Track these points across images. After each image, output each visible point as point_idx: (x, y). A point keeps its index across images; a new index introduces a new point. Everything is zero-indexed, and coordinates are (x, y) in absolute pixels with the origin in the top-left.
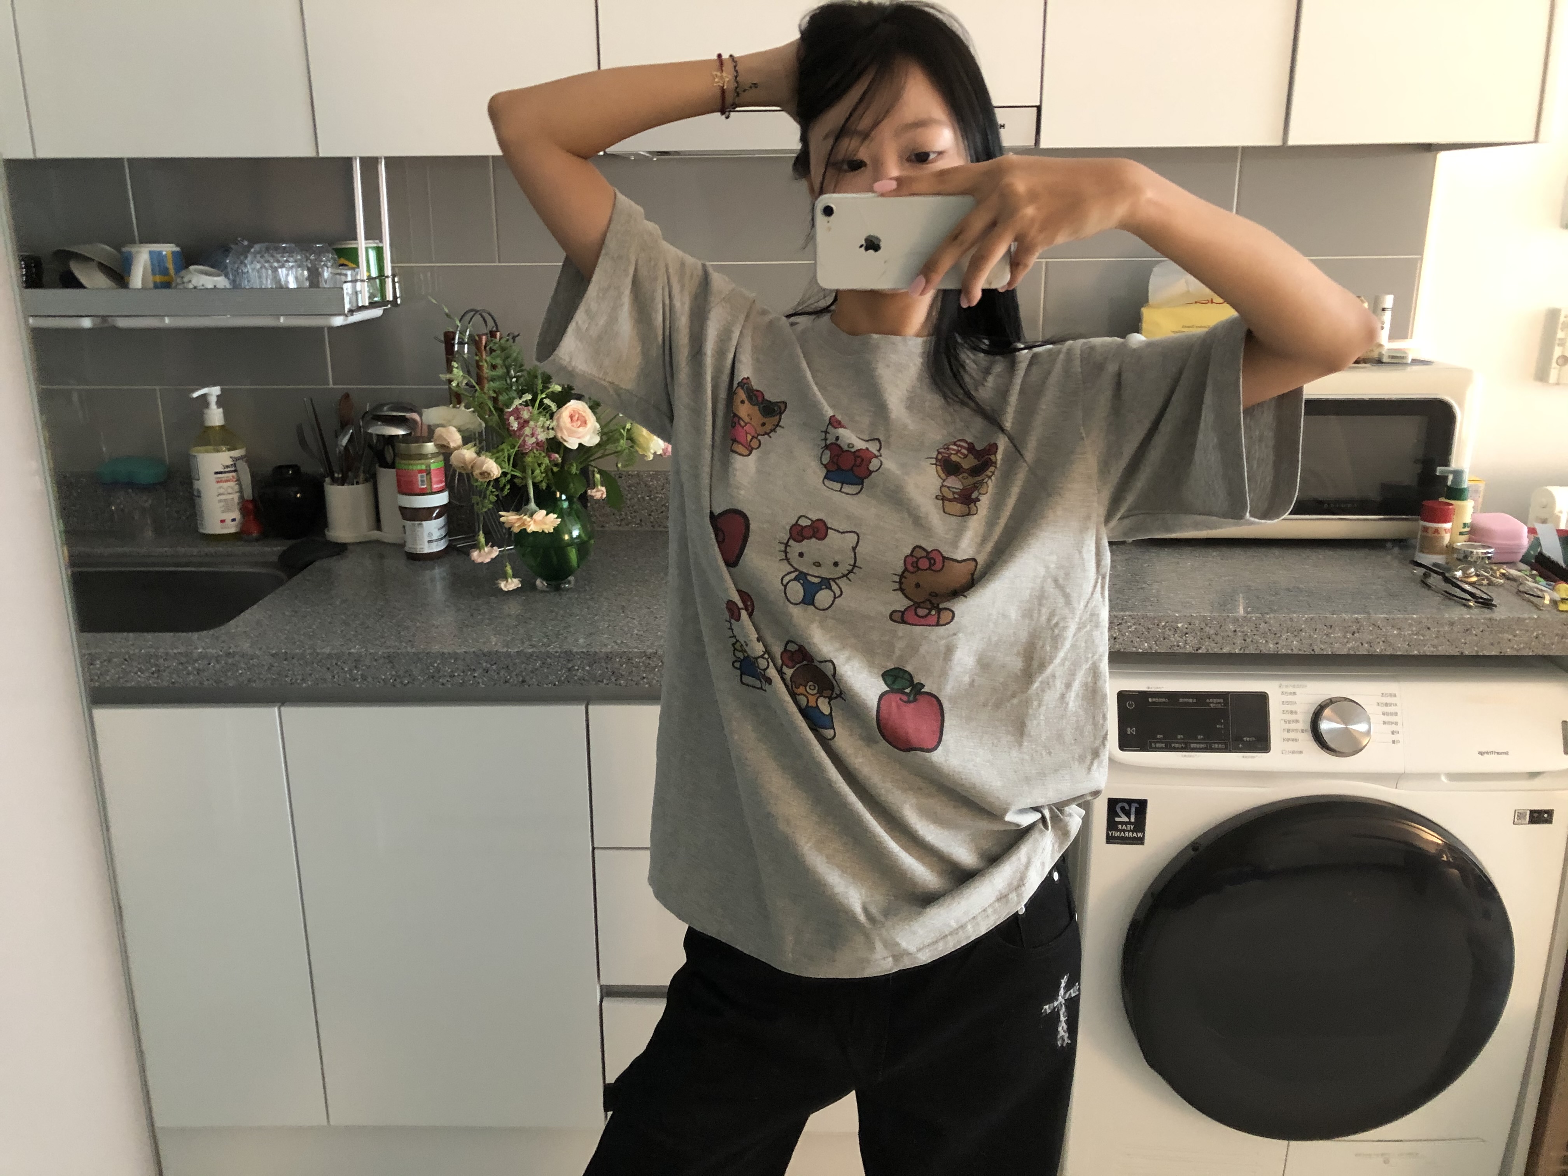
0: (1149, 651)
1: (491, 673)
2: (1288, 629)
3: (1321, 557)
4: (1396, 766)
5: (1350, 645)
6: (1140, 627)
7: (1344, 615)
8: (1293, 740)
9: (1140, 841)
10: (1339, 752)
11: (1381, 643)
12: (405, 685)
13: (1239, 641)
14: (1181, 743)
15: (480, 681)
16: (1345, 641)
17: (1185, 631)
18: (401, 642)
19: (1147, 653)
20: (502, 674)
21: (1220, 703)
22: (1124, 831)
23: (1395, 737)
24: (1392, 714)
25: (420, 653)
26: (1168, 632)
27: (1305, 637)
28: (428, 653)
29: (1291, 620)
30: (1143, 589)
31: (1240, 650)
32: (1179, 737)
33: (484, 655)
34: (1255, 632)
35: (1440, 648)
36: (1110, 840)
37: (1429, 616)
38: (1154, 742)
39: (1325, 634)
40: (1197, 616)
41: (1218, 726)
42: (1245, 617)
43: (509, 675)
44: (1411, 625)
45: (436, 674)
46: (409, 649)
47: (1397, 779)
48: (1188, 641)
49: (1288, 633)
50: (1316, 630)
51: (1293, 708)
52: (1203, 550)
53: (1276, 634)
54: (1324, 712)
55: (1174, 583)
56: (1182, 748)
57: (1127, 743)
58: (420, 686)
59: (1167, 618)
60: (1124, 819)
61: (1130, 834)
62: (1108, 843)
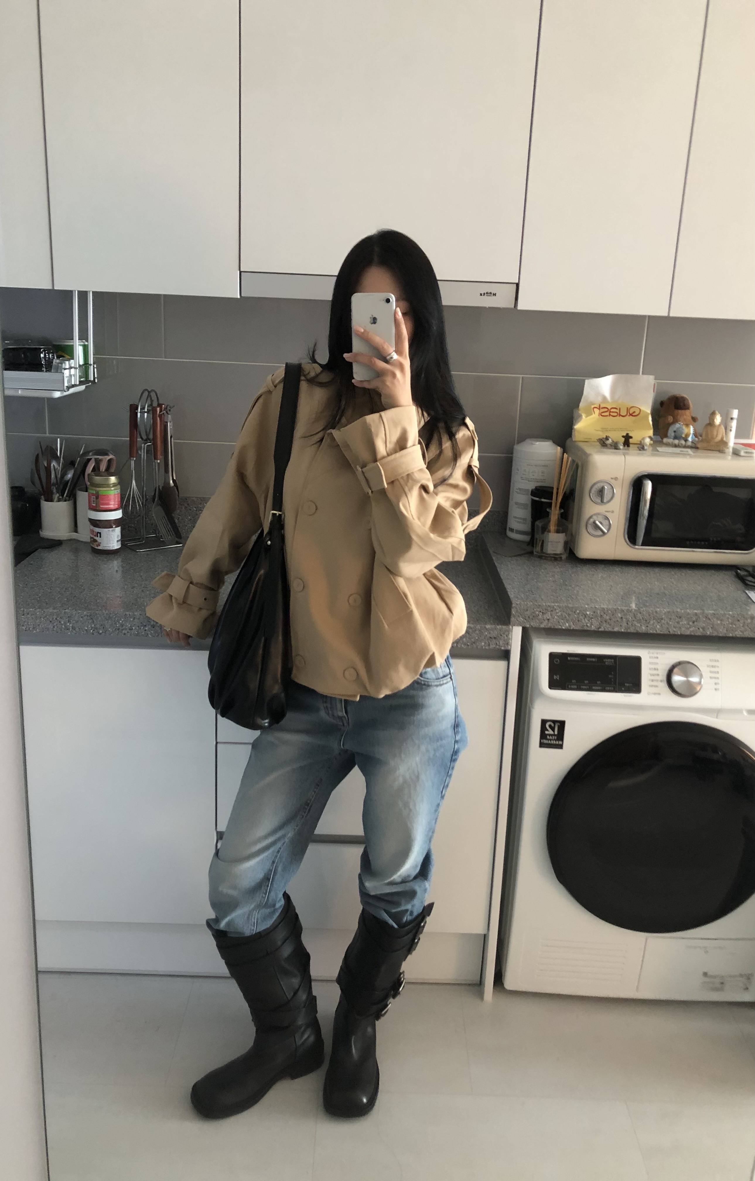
2: (654, 617)
3: (683, 574)
4: (717, 705)
5: (691, 629)
6: (564, 614)
7: (688, 611)
8: (656, 686)
9: (560, 747)
10: (684, 695)
11: (710, 628)
12: (101, 634)
13: (624, 624)
14: (587, 686)
16: (689, 626)
17: (591, 616)
19: (569, 629)
21: (612, 662)
22: (551, 740)
23: (717, 687)
24: (715, 672)
26: (581, 617)
27: (664, 624)
29: (657, 612)
30: (568, 590)
31: (625, 629)
32: (586, 682)
34: (634, 619)
35: (745, 633)
36: (542, 745)
37: (739, 613)
38: (571, 685)
39: (677, 622)
40: (599, 608)
41: (610, 676)
42: (628, 609)
44: (728, 618)
45: (120, 628)
47: (717, 712)
48: (593, 623)
49: (654, 620)
50: (671, 619)
51: (656, 666)
52: (611, 567)
53: (646, 621)
54: (676, 670)
55: (589, 587)
56: (587, 689)
57: (553, 685)
58: (110, 634)
59: (580, 608)
60: (551, 732)
61: (555, 742)
62: (540, 747)
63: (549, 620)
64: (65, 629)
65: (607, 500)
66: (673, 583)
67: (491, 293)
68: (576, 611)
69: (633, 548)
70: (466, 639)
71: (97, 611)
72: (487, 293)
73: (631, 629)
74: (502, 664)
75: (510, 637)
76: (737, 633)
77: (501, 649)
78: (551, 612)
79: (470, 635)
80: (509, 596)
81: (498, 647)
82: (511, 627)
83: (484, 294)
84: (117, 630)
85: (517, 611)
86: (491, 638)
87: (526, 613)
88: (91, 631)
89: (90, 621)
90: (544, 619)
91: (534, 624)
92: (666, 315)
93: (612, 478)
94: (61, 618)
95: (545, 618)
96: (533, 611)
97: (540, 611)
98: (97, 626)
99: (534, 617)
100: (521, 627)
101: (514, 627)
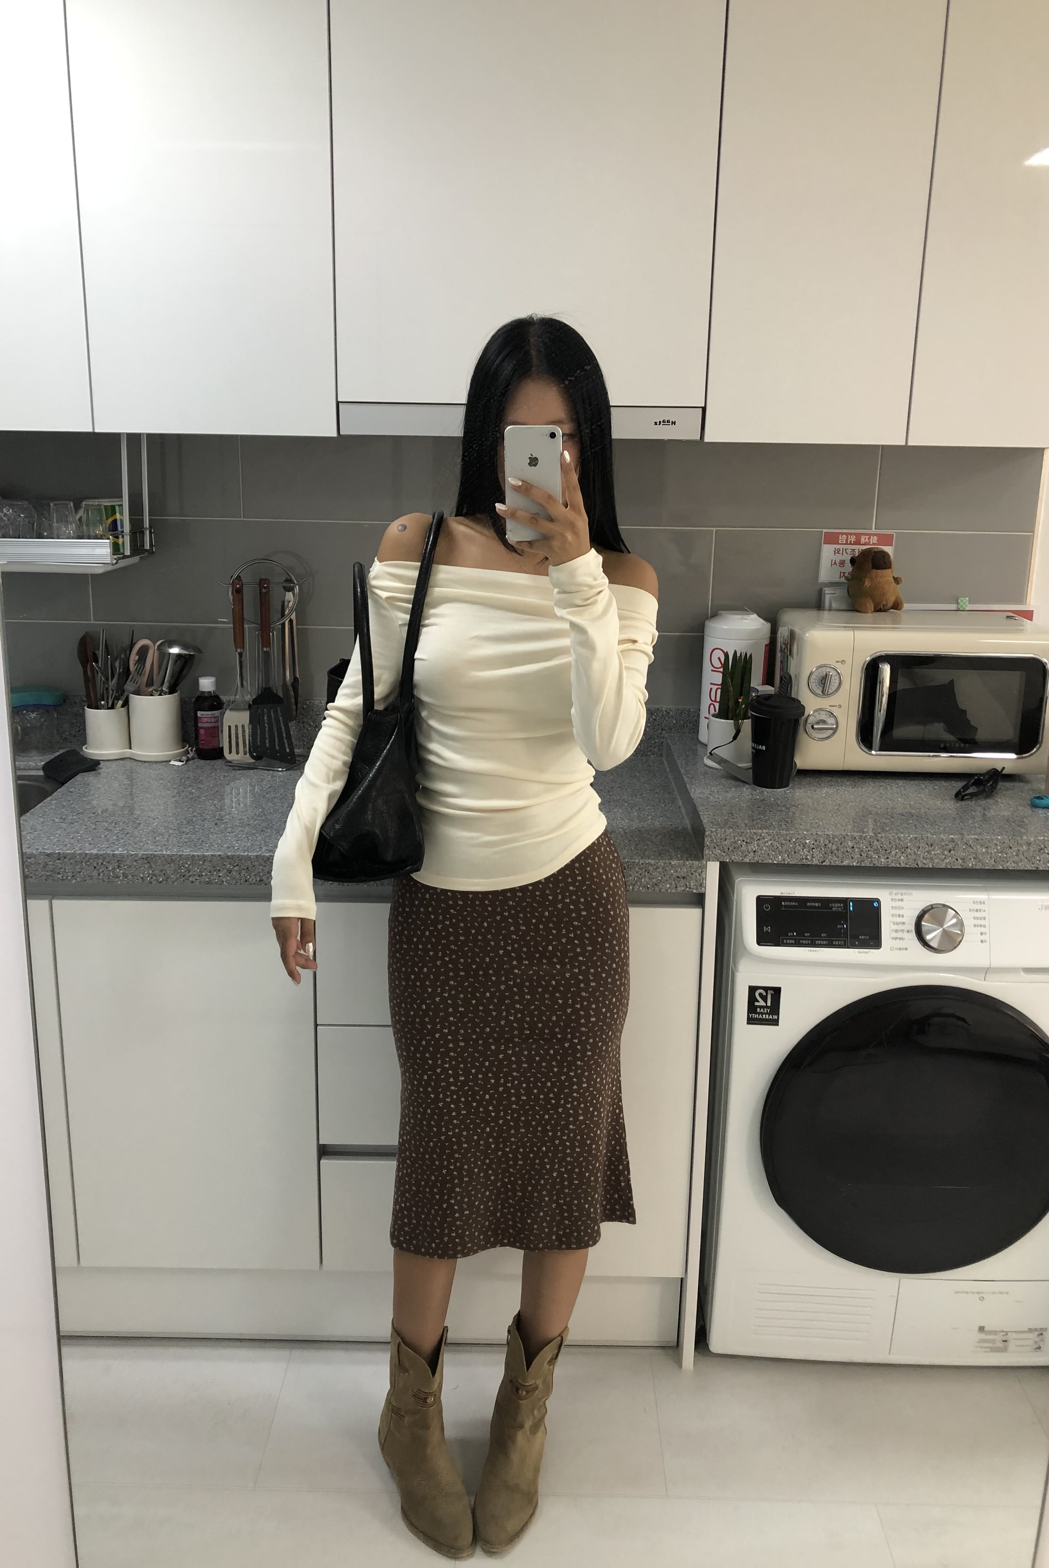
0: (783, 862)
1: (234, 873)
2: (896, 847)
3: (936, 787)
4: (984, 962)
5: (947, 861)
6: (775, 844)
7: (942, 836)
8: (900, 939)
9: (775, 1023)
10: (938, 950)
11: (972, 859)
12: (161, 882)
13: (857, 856)
14: (808, 940)
15: (224, 880)
16: (943, 857)
17: (813, 846)
18: (158, 846)
19: (781, 864)
20: (242, 875)
21: (841, 907)
22: (762, 1014)
23: (983, 937)
24: (981, 918)
25: (173, 855)
26: (798, 847)
27: (910, 853)
28: (180, 856)
29: (899, 839)
30: (781, 811)
31: (857, 863)
32: (806, 934)
33: (227, 856)
34: (869, 849)
35: (1020, 864)
36: (750, 1021)
37: (1010, 838)
38: (785, 939)
39: (927, 851)
40: (821, 835)
41: (838, 926)
42: (861, 836)
44: (996, 845)
45: (186, 874)
46: (164, 853)
47: (986, 971)
48: (815, 855)
49: (896, 849)
50: (919, 848)
51: (901, 912)
52: (839, 780)
53: (886, 850)
54: (926, 916)
55: (809, 807)
56: (808, 944)
57: (763, 939)
58: (173, 883)
59: (797, 836)
60: (762, 1003)
61: (767, 1017)
62: (748, 1023)
63: (755, 852)
64: (113, 877)
65: (830, 691)
66: (922, 800)
67: (668, 421)
68: (792, 839)
69: (867, 753)
70: (645, 880)
71: (156, 851)
72: (664, 421)
73: (866, 861)
74: (696, 912)
75: (704, 876)
76: (1009, 864)
77: (692, 892)
78: (758, 842)
79: (651, 874)
80: (702, 821)
81: (688, 889)
82: (705, 863)
83: (660, 422)
84: (182, 877)
85: (712, 840)
86: (678, 877)
87: (724, 843)
88: (148, 879)
90: (748, 851)
91: (736, 858)
92: (904, 444)
93: (837, 662)
94: (108, 862)
95: (750, 849)
96: (733, 841)
97: (743, 841)
98: (155, 872)
99: (735, 848)
100: (718, 863)
101: (708, 862)
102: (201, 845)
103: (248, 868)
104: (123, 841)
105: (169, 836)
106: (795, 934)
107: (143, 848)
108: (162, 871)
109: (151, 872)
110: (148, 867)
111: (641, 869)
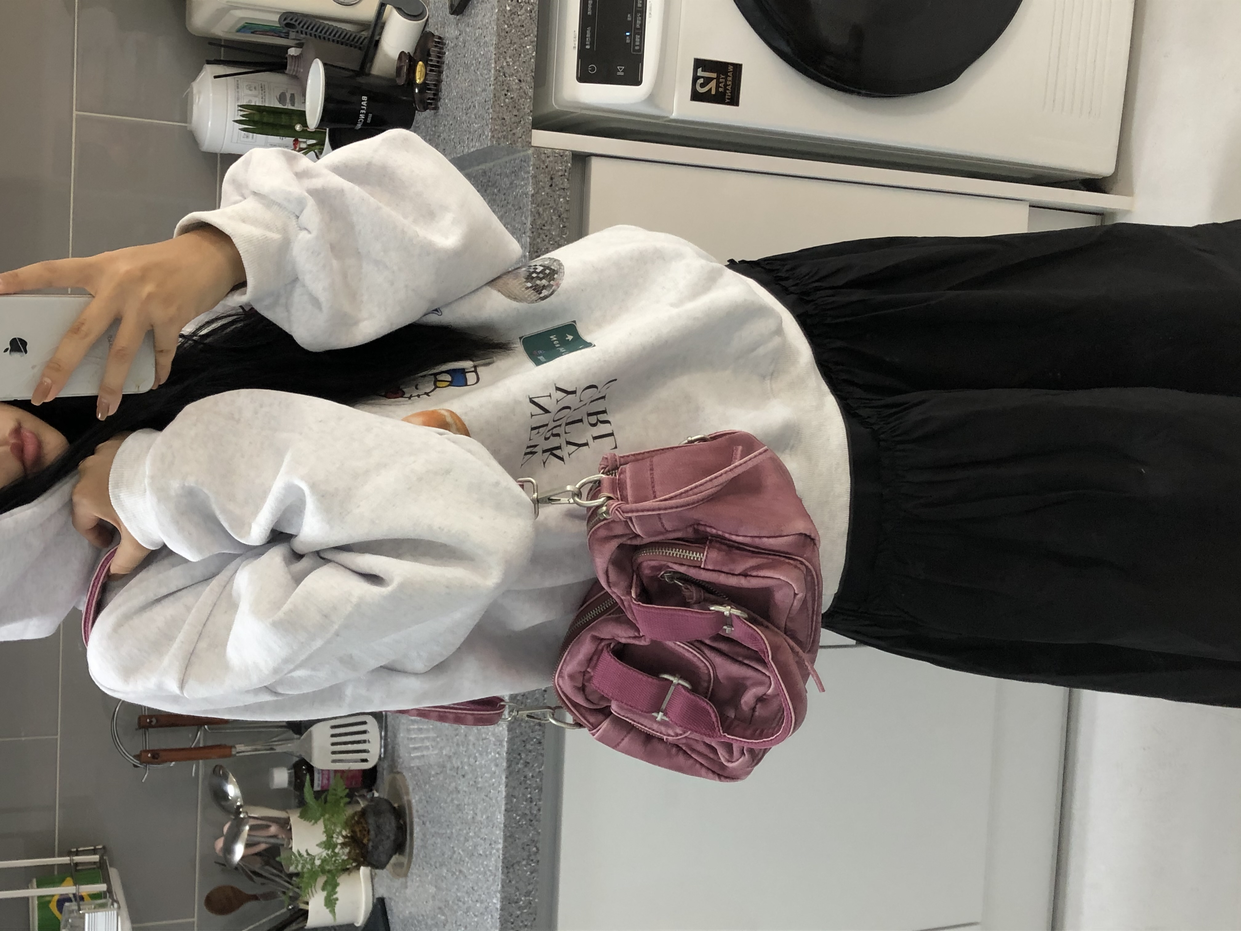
0: (535, 44)
1: (529, 759)
6: (510, 52)
9: (737, 68)
12: (538, 849)
14: (636, 17)
15: (537, 770)
18: (491, 853)
19: (536, 46)
20: (531, 748)
22: (726, 85)
25: (505, 835)
26: (516, 22)
28: (505, 826)
30: (464, 43)
32: (629, 19)
33: (509, 767)
36: (734, 101)
38: (634, 47)
43: (532, 740)
45: (528, 818)
46: (500, 846)
56: (641, 16)
57: (633, 77)
58: (539, 833)
59: (501, 21)
60: (713, 84)
61: (730, 79)
62: (737, 104)
63: (520, 81)
64: (530, 908)
68: (504, 29)
70: (554, 229)
71: (499, 857)
74: (596, 165)
77: (570, 169)
78: (507, 75)
79: (546, 222)
80: (477, 150)
81: (566, 173)
82: (532, 149)
84: (531, 824)
85: (504, 137)
86: (551, 186)
87: (507, 123)
88: (533, 865)
89: (517, 867)
90: (520, 90)
91: (527, 106)
94: (511, 915)
95: (516, 87)
96: (505, 108)
97: (506, 95)
98: (525, 857)
99: (515, 107)
100: (533, 130)
101: (533, 144)
102: (491, 799)
103: (524, 741)
104: (483, 896)
105: (479, 837)
106: (628, 34)
107: (494, 871)
108: (523, 848)
109: (524, 863)
110: (519, 865)
111: (540, 234)
